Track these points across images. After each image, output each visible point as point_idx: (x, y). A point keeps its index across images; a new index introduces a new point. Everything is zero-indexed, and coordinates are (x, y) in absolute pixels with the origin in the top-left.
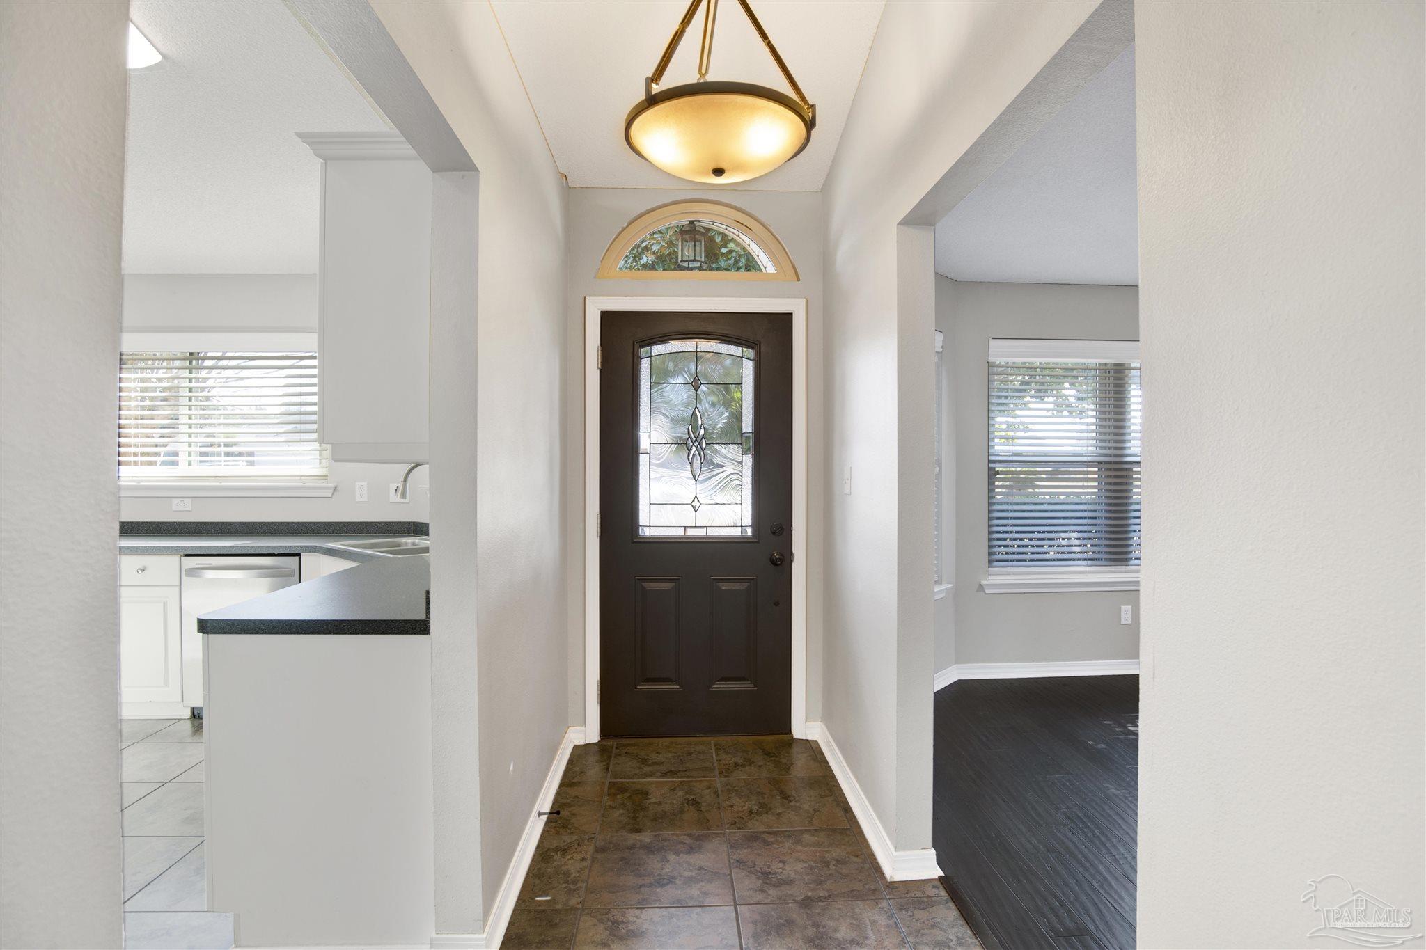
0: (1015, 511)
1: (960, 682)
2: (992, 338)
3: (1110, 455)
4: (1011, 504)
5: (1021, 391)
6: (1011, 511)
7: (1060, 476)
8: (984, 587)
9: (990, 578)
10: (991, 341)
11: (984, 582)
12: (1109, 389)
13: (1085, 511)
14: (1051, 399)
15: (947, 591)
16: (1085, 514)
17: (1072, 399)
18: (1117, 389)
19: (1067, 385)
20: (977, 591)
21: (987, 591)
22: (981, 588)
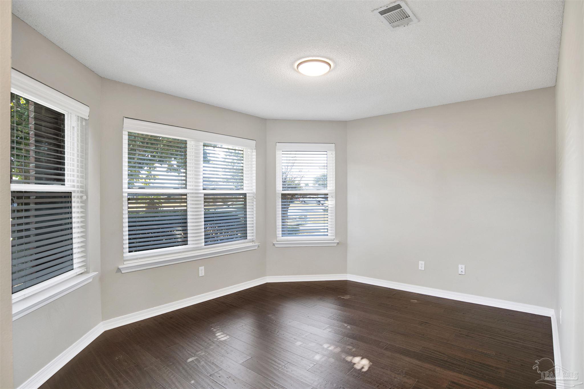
0: (141, 221)
1: (106, 332)
2: (126, 118)
3: (193, 189)
4: (138, 217)
5: (150, 160)
6: (138, 222)
7: (171, 201)
8: (121, 270)
9: (125, 263)
10: (125, 119)
11: (120, 267)
12: (192, 158)
13: (180, 219)
14: (166, 166)
15: (94, 278)
16: (180, 221)
17: (175, 166)
18: (196, 159)
19: (173, 159)
20: (117, 272)
21: (123, 272)
22: (119, 270)
